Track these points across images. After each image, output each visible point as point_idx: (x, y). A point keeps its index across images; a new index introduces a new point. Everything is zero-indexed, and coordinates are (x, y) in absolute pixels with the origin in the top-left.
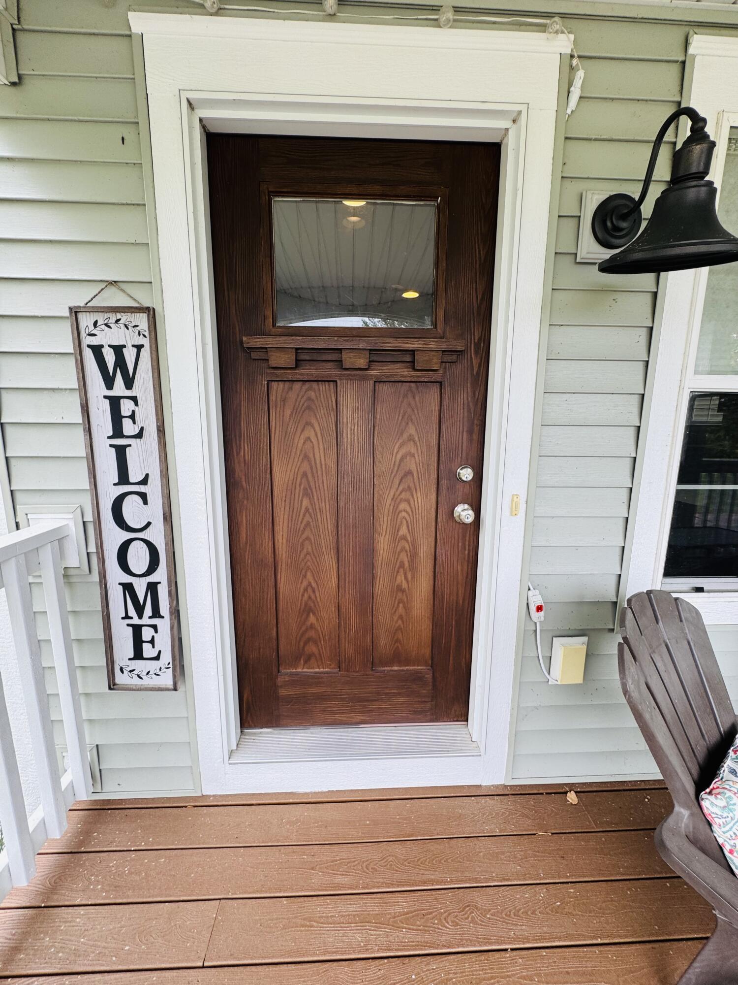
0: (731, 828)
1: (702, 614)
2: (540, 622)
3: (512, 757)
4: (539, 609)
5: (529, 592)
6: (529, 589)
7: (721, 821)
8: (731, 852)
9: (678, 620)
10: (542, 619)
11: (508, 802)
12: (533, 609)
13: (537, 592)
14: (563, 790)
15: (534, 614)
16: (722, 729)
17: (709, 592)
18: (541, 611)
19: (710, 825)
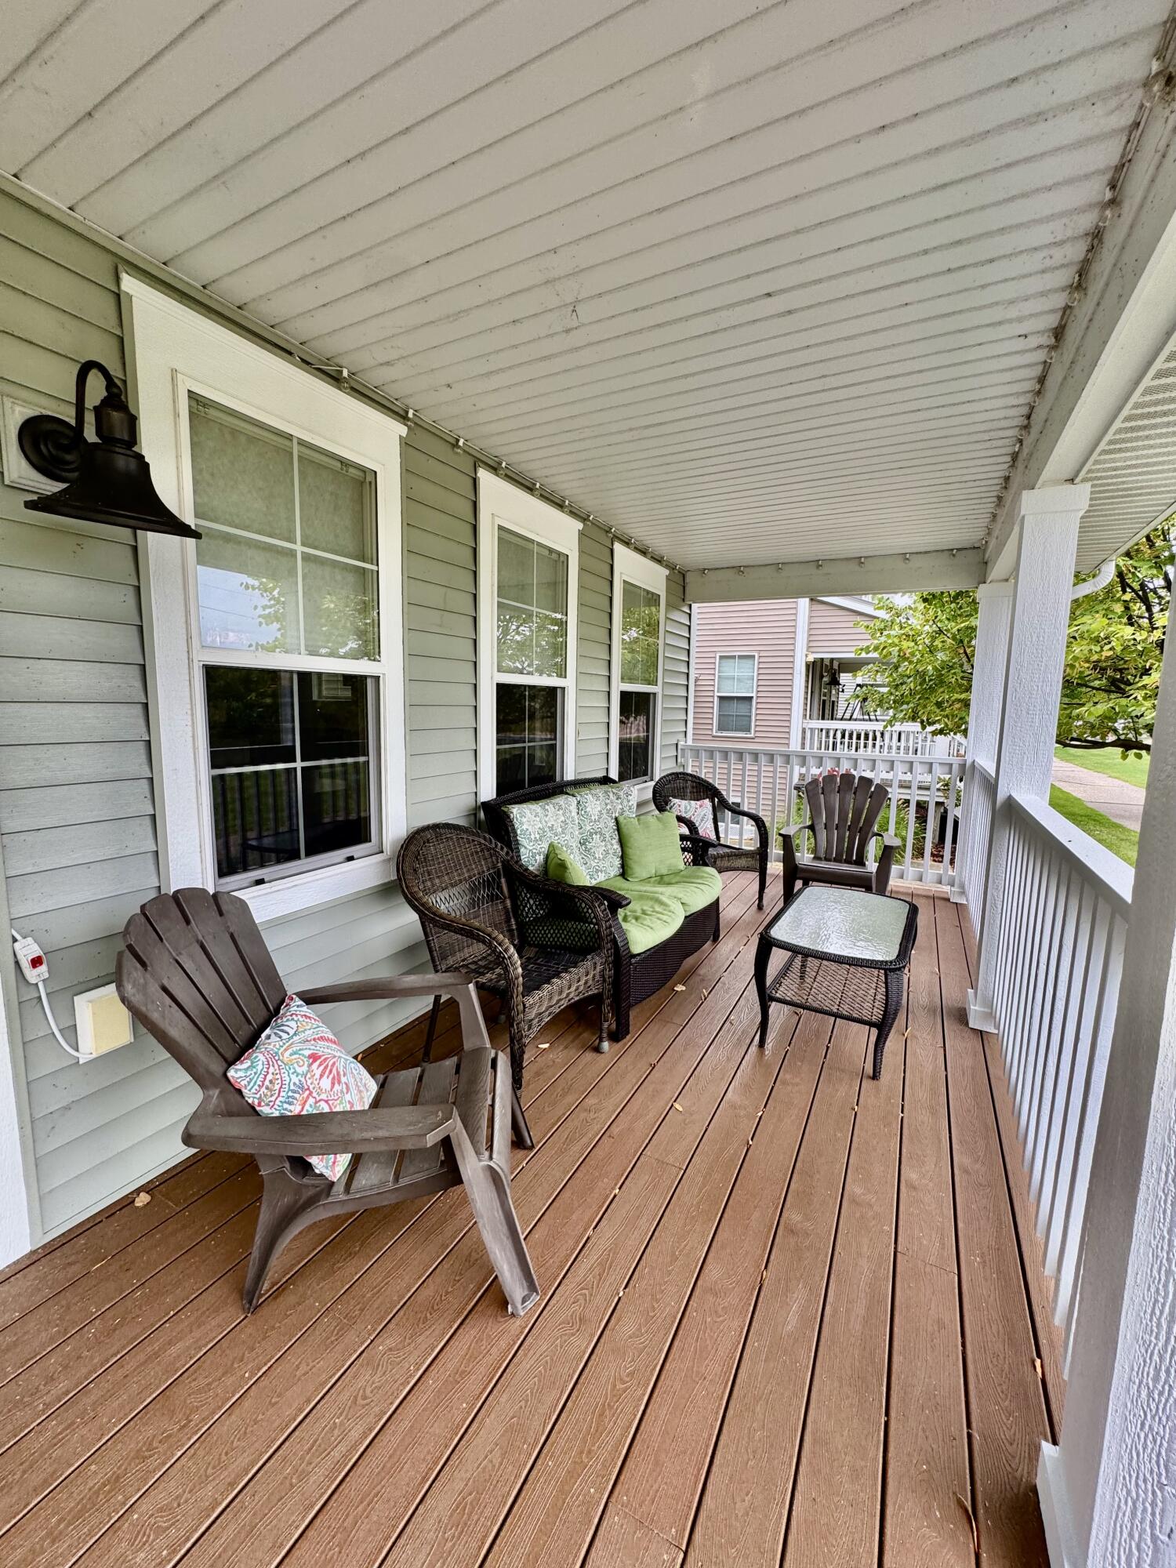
0: (256, 1082)
1: (247, 901)
2: (43, 981)
3: (37, 1199)
4: (36, 962)
5: (16, 944)
6: (15, 940)
7: (245, 1082)
8: (259, 1105)
9: (215, 914)
10: (46, 975)
11: (41, 1268)
12: (25, 965)
13: (30, 940)
14: (131, 1200)
15: (32, 975)
16: (271, 1008)
17: (270, 882)
18: (41, 964)
19: (239, 1092)
